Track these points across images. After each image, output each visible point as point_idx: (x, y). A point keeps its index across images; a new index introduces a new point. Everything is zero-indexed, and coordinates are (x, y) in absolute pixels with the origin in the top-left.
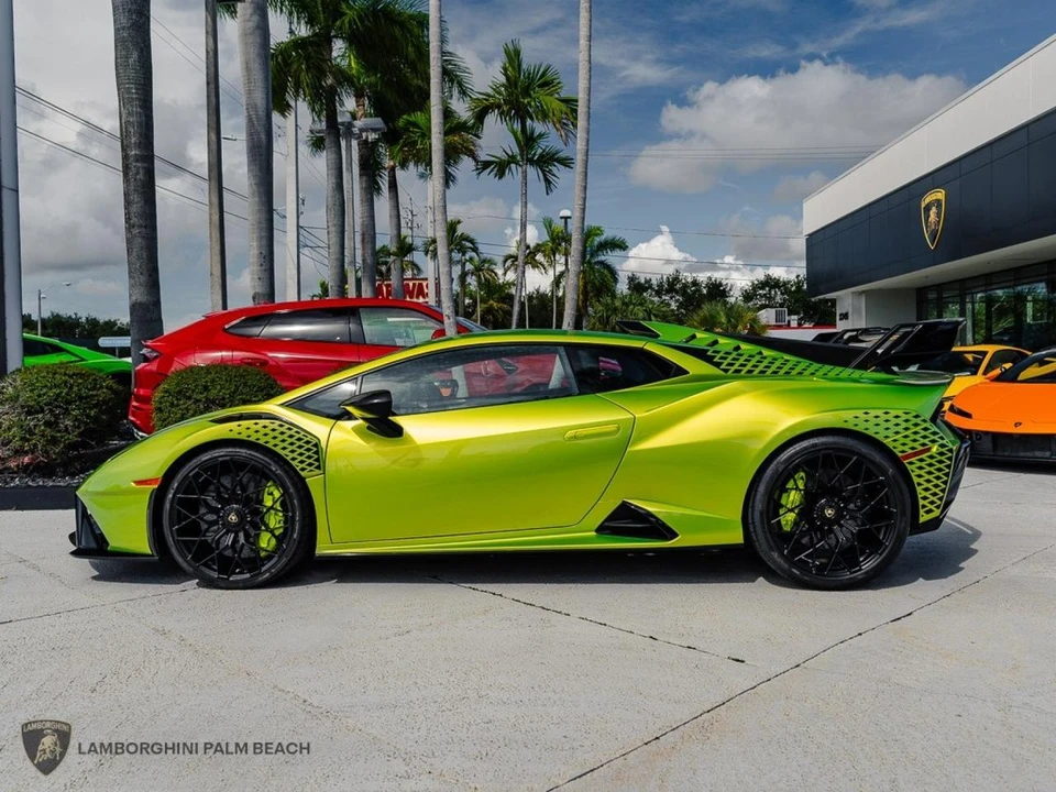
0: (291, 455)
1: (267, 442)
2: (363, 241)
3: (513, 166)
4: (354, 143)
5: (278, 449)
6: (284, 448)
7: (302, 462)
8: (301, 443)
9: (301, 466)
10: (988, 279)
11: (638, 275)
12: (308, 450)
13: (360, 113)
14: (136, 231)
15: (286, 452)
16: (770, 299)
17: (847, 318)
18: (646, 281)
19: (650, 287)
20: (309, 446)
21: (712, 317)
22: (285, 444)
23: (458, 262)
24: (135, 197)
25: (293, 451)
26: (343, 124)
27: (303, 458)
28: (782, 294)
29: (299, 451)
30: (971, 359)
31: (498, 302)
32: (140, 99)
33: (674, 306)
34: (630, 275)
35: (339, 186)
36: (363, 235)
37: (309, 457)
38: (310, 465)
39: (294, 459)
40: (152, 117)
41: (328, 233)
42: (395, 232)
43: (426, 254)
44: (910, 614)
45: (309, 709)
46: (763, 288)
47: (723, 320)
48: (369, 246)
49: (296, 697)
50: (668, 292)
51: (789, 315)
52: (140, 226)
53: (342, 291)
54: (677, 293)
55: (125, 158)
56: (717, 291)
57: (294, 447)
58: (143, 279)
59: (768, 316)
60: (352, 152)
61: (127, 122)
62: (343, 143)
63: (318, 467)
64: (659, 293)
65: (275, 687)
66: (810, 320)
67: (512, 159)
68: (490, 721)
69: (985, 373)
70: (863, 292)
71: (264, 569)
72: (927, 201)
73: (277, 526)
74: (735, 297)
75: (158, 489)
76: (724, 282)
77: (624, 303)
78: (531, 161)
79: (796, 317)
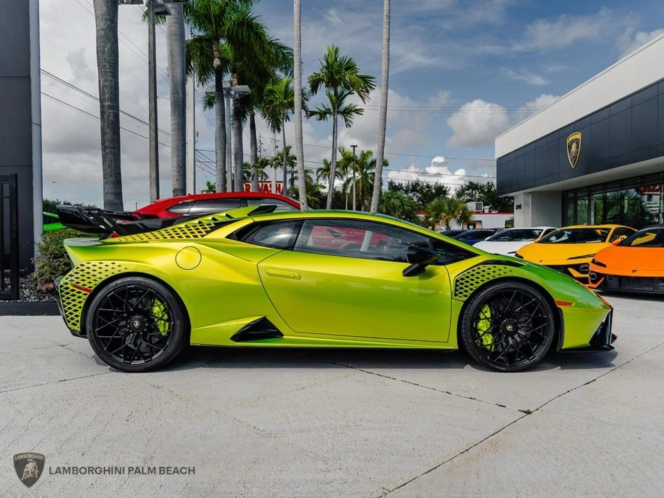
2: (236, 159)
3: (328, 115)
4: (231, 100)
10: (605, 186)
11: (394, 181)
13: (235, 82)
14: (108, 151)
16: (472, 196)
17: (520, 208)
18: (399, 185)
19: (402, 188)
21: (440, 206)
23: (290, 172)
24: (108, 131)
26: (225, 89)
28: (480, 193)
30: (600, 233)
31: (311, 196)
32: (111, 72)
33: (415, 199)
34: (390, 180)
35: (223, 126)
36: (235, 155)
40: (118, 83)
41: (216, 154)
42: (254, 153)
43: (271, 166)
44: (594, 380)
45: (259, 432)
46: (468, 190)
47: (447, 208)
48: (239, 161)
49: (249, 425)
50: (412, 191)
51: (484, 205)
52: (111, 148)
53: (224, 188)
54: (417, 191)
55: (102, 107)
56: (441, 191)
58: (112, 179)
59: (472, 206)
60: (230, 105)
61: (104, 86)
62: (225, 100)
64: (406, 192)
65: (235, 419)
66: (496, 209)
67: (328, 111)
68: (367, 440)
69: (610, 241)
70: (530, 193)
72: (570, 139)
74: (452, 194)
76: (445, 186)
77: (388, 197)
78: (338, 112)
79: (488, 207)
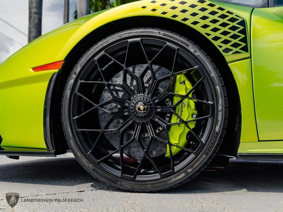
0: (214, 34)
1: (185, 19)
5: (197, 27)
6: (205, 26)
7: (226, 42)
8: (225, 20)
9: (225, 46)
12: (234, 28)
15: (208, 30)
20: (235, 24)
22: (207, 22)
25: (215, 30)
27: (227, 37)
29: (223, 29)
37: (234, 37)
38: (236, 45)
39: (216, 38)
57: (217, 25)
63: (245, 49)
71: (177, 168)
73: (190, 119)
75: (58, 73)
